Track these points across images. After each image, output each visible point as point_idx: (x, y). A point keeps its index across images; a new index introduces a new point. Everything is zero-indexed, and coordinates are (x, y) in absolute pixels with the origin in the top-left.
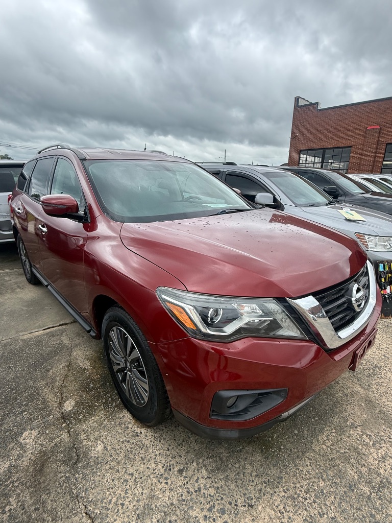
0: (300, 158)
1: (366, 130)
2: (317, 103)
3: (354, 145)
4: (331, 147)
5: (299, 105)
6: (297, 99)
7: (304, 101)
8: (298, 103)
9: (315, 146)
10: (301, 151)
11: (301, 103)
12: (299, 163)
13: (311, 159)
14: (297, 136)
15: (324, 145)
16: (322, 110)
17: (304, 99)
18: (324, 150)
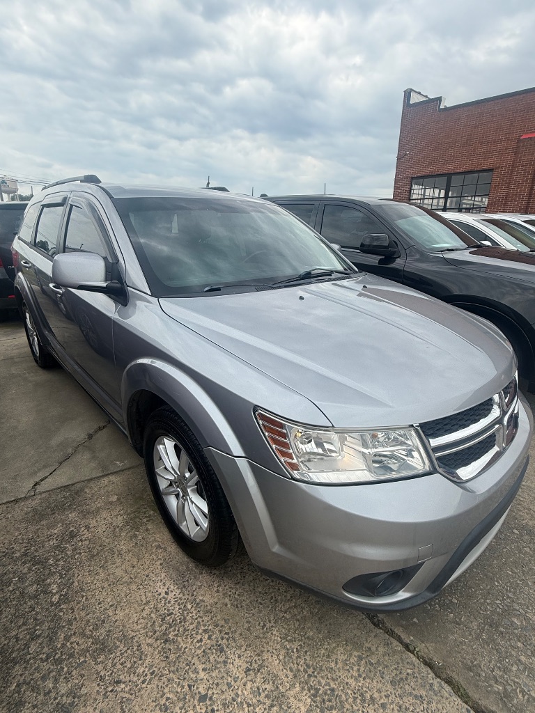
0: (411, 190)
1: (519, 140)
2: (439, 99)
3: (498, 168)
4: (461, 171)
5: (411, 103)
6: (408, 94)
7: (419, 96)
8: (409, 100)
9: (436, 170)
10: (412, 178)
11: (415, 99)
12: (410, 199)
13: (429, 192)
14: (406, 154)
15: (450, 168)
16: (446, 109)
17: (419, 93)
18: (449, 176)
